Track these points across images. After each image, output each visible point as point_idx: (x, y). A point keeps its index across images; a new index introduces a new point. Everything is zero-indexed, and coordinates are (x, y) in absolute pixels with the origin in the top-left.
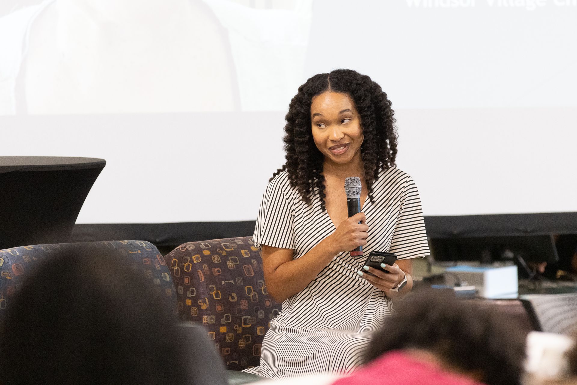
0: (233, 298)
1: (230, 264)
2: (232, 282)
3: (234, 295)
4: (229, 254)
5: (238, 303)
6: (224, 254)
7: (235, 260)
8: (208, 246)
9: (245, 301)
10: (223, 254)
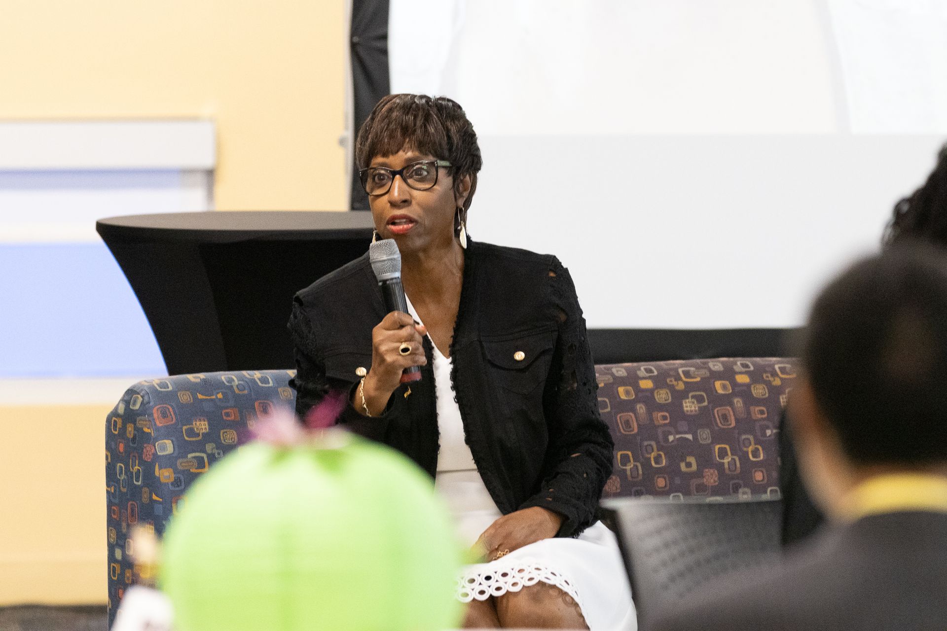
0: (689, 465)
1: (690, 406)
2: (690, 437)
3: (691, 460)
4: (690, 387)
5: (699, 474)
6: (681, 386)
7: (700, 399)
8: (651, 373)
9: (712, 471)
10: (677, 388)
